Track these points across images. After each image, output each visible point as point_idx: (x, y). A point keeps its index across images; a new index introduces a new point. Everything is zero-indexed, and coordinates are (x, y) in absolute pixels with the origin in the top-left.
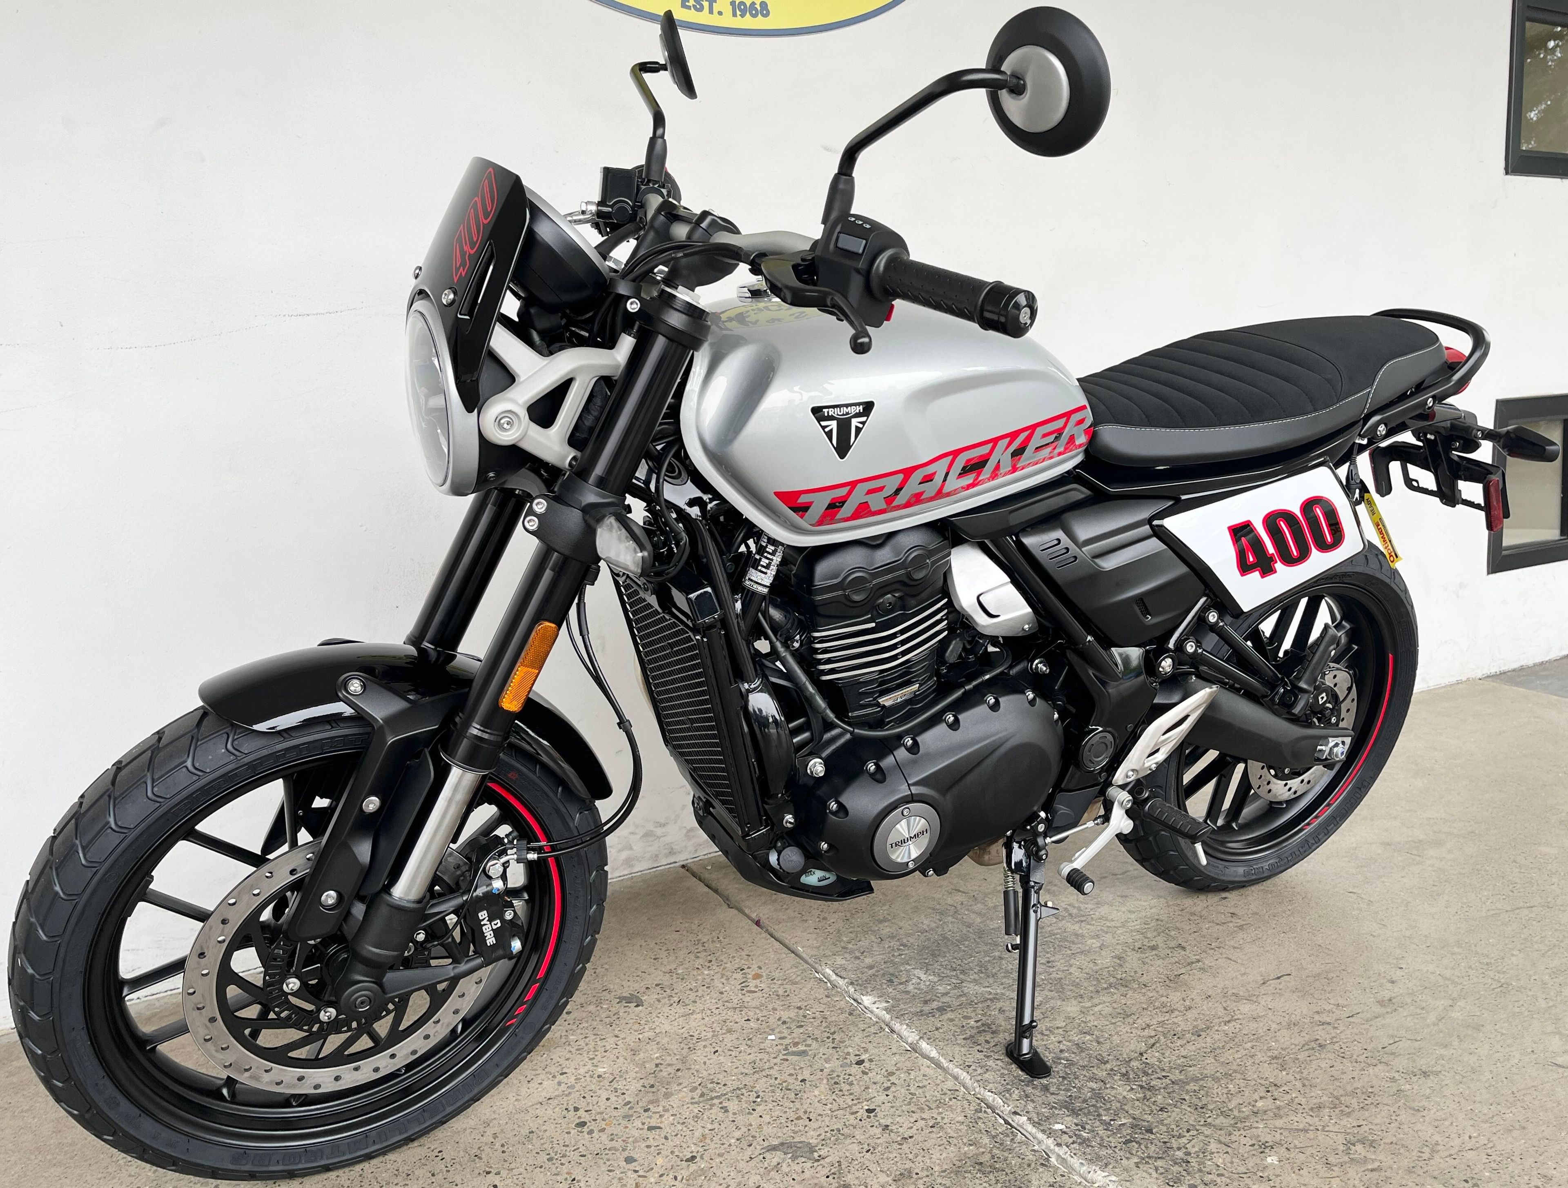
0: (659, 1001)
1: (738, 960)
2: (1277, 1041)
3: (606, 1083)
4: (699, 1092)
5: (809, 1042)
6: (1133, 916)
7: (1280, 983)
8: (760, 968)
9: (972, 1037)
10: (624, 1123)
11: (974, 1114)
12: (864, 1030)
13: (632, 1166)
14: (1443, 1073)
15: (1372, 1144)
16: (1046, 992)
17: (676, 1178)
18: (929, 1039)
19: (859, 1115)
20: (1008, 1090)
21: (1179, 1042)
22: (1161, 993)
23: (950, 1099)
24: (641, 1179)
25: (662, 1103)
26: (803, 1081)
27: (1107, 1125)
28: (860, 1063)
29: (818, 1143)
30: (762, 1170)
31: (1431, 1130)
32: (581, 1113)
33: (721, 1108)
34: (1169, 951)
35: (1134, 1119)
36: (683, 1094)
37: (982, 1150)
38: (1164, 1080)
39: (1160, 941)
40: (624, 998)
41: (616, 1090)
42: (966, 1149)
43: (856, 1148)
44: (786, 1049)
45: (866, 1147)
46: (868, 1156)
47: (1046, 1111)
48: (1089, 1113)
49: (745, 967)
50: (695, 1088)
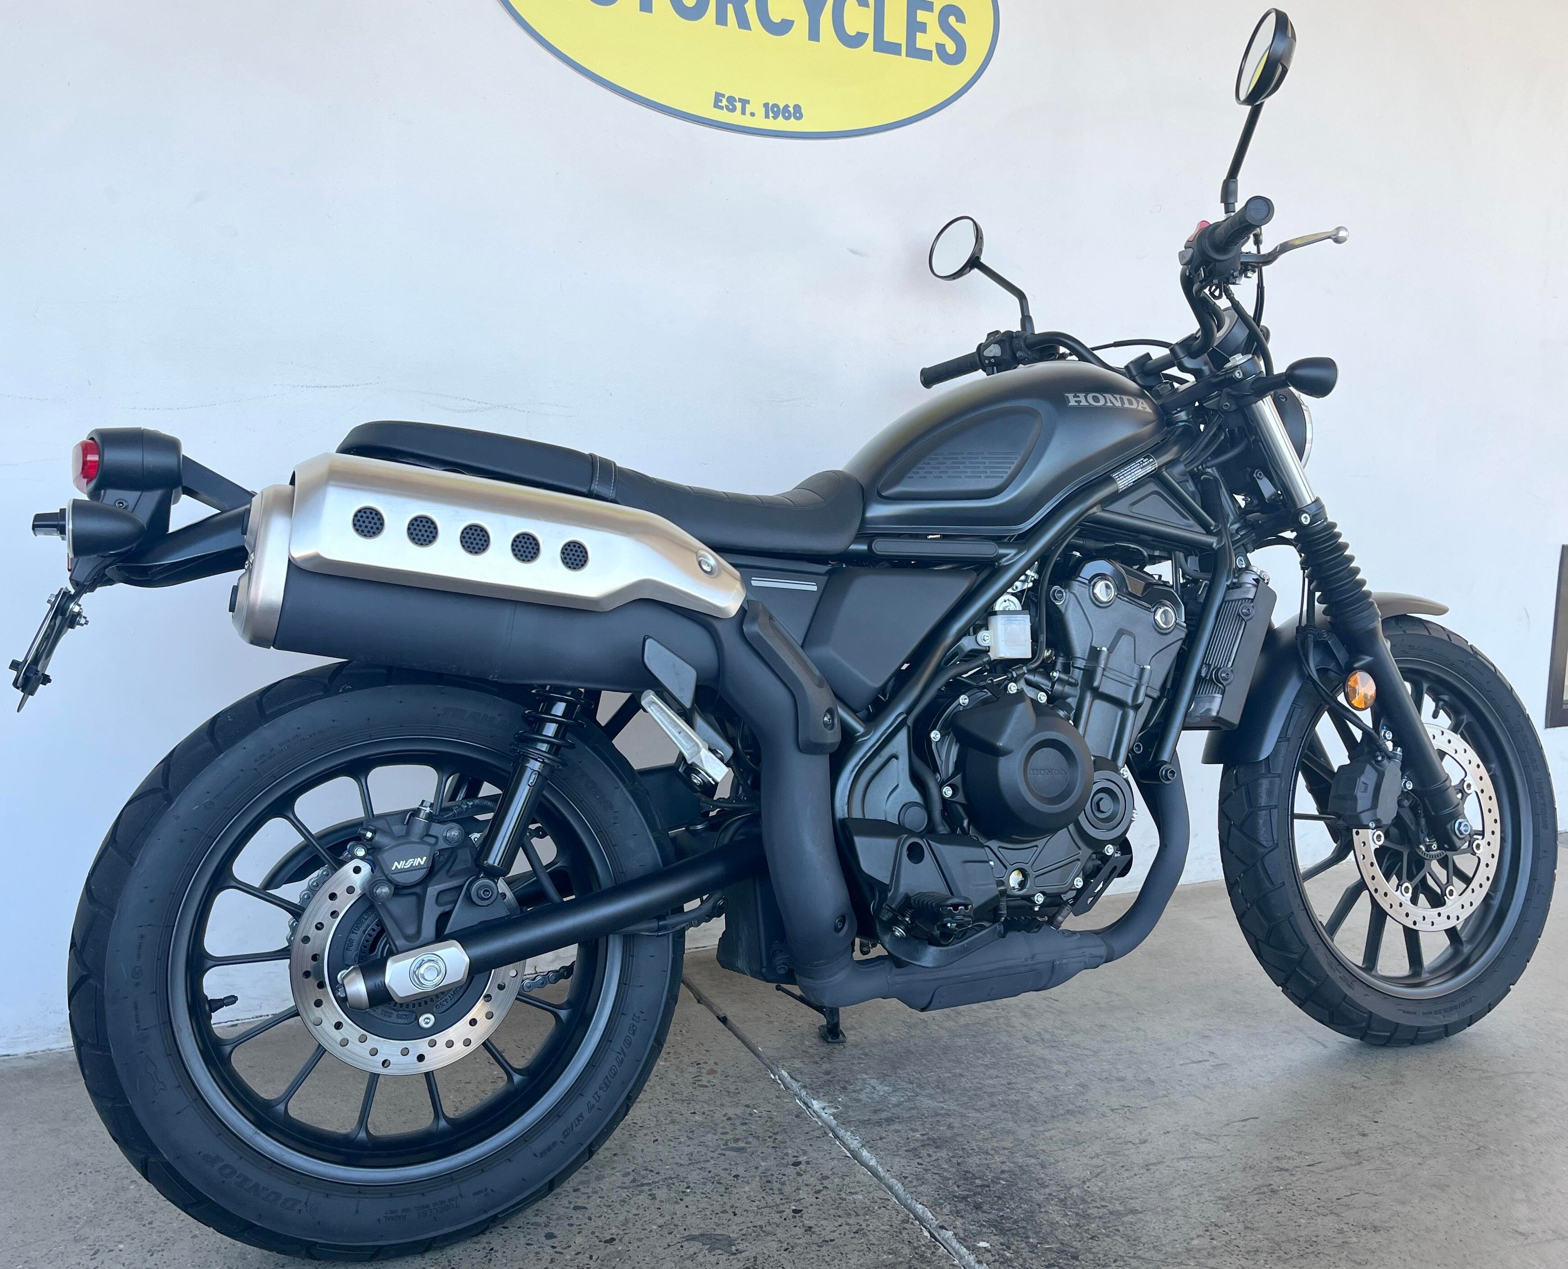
1: (696, 1054)
2: (1228, 1182)
4: (631, 1177)
5: (750, 1139)
6: (1107, 1046)
7: (1244, 1126)
8: (716, 1064)
9: (915, 1149)
11: (899, 1224)
12: (807, 1133)
13: (550, 1242)
14: (1396, 1229)
16: (1000, 1112)
17: (589, 1258)
18: (870, 1147)
19: (784, 1215)
20: (941, 1205)
21: (1126, 1174)
22: (1117, 1125)
23: (880, 1208)
24: (554, 1256)
25: (592, 1185)
26: (736, 1176)
27: (1033, 1248)
28: (797, 1164)
29: (738, 1238)
30: (677, 1258)
33: (650, 1195)
34: (1135, 1084)
35: (1062, 1244)
36: (614, 1178)
37: (900, 1259)
38: (1102, 1210)
39: (1129, 1074)
42: (885, 1257)
43: (775, 1245)
44: (726, 1144)
45: (785, 1245)
46: (785, 1254)
47: (974, 1228)
48: (1017, 1234)
49: (702, 1061)
50: (628, 1174)
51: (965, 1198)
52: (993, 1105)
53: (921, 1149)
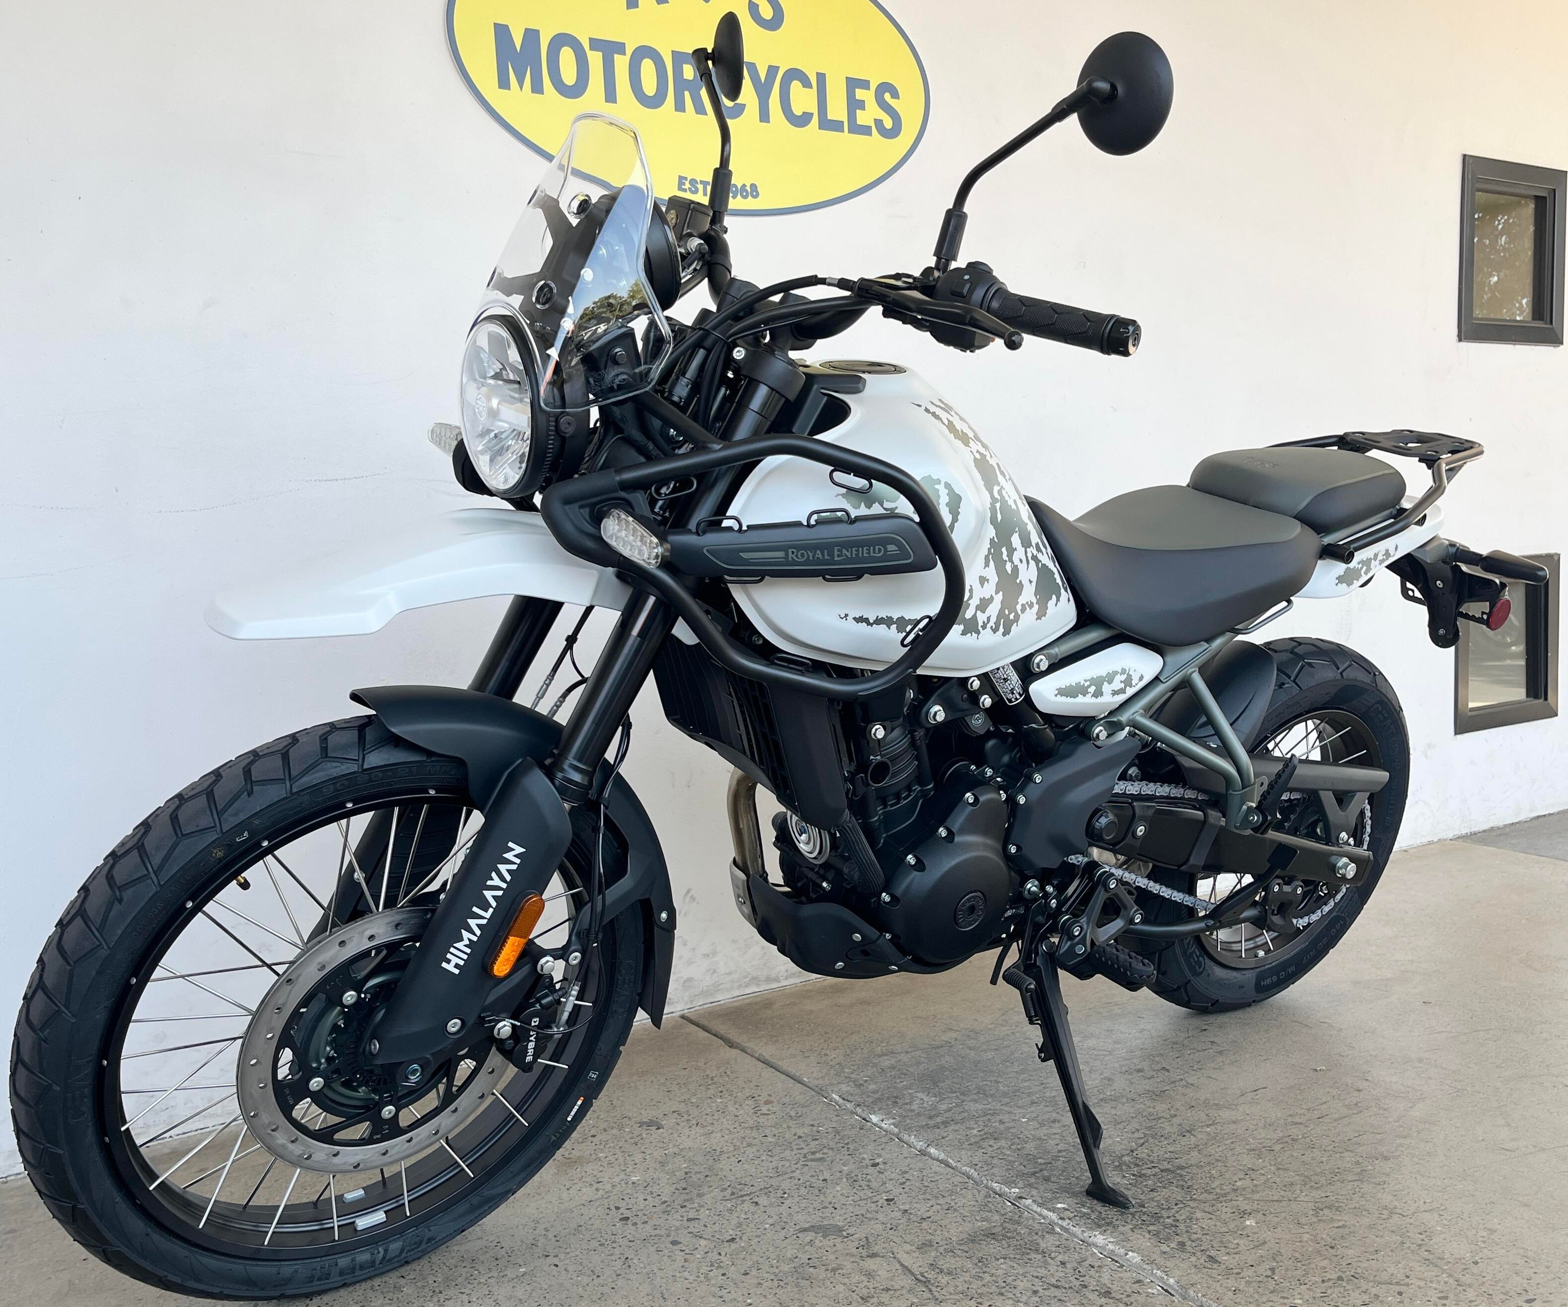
0: (678, 1124)
1: (747, 1090)
2: (1254, 1138)
3: (641, 1188)
4: (729, 1191)
5: (825, 1151)
6: (1119, 1046)
7: (1256, 1095)
8: (770, 1095)
9: (977, 1143)
10: (665, 1216)
11: (983, 1200)
12: (875, 1141)
13: (678, 1248)
14: (1402, 1157)
15: (1337, 1209)
16: (1042, 1107)
17: (720, 1254)
18: (936, 1146)
19: (879, 1204)
20: (1013, 1182)
21: (1166, 1142)
22: (1147, 1105)
23: (961, 1190)
24: (688, 1256)
25: (697, 1200)
26: (825, 1180)
28: (875, 1165)
29: (845, 1226)
30: (797, 1246)
31: (1390, 1197)
32: (623, 1211)
33: (752, 1203)
34: (1154, 1073)
36: (715, 1194)
37: (993, 1224)
38: (1153, 1170)
39: (1145, 1065)
40: (644, 1123)
41: (651, 1194)
42: (979, 1224)
43: (880, 1228)
44: (805, 1157)
45: (889, 1227)
46: (892, 1232)
47: (1049, 1195)
49: (756, 1095)
50: (725, 1189)
51: (1034, 1174)
52: (1033, 1103)
53: (982, 1143)
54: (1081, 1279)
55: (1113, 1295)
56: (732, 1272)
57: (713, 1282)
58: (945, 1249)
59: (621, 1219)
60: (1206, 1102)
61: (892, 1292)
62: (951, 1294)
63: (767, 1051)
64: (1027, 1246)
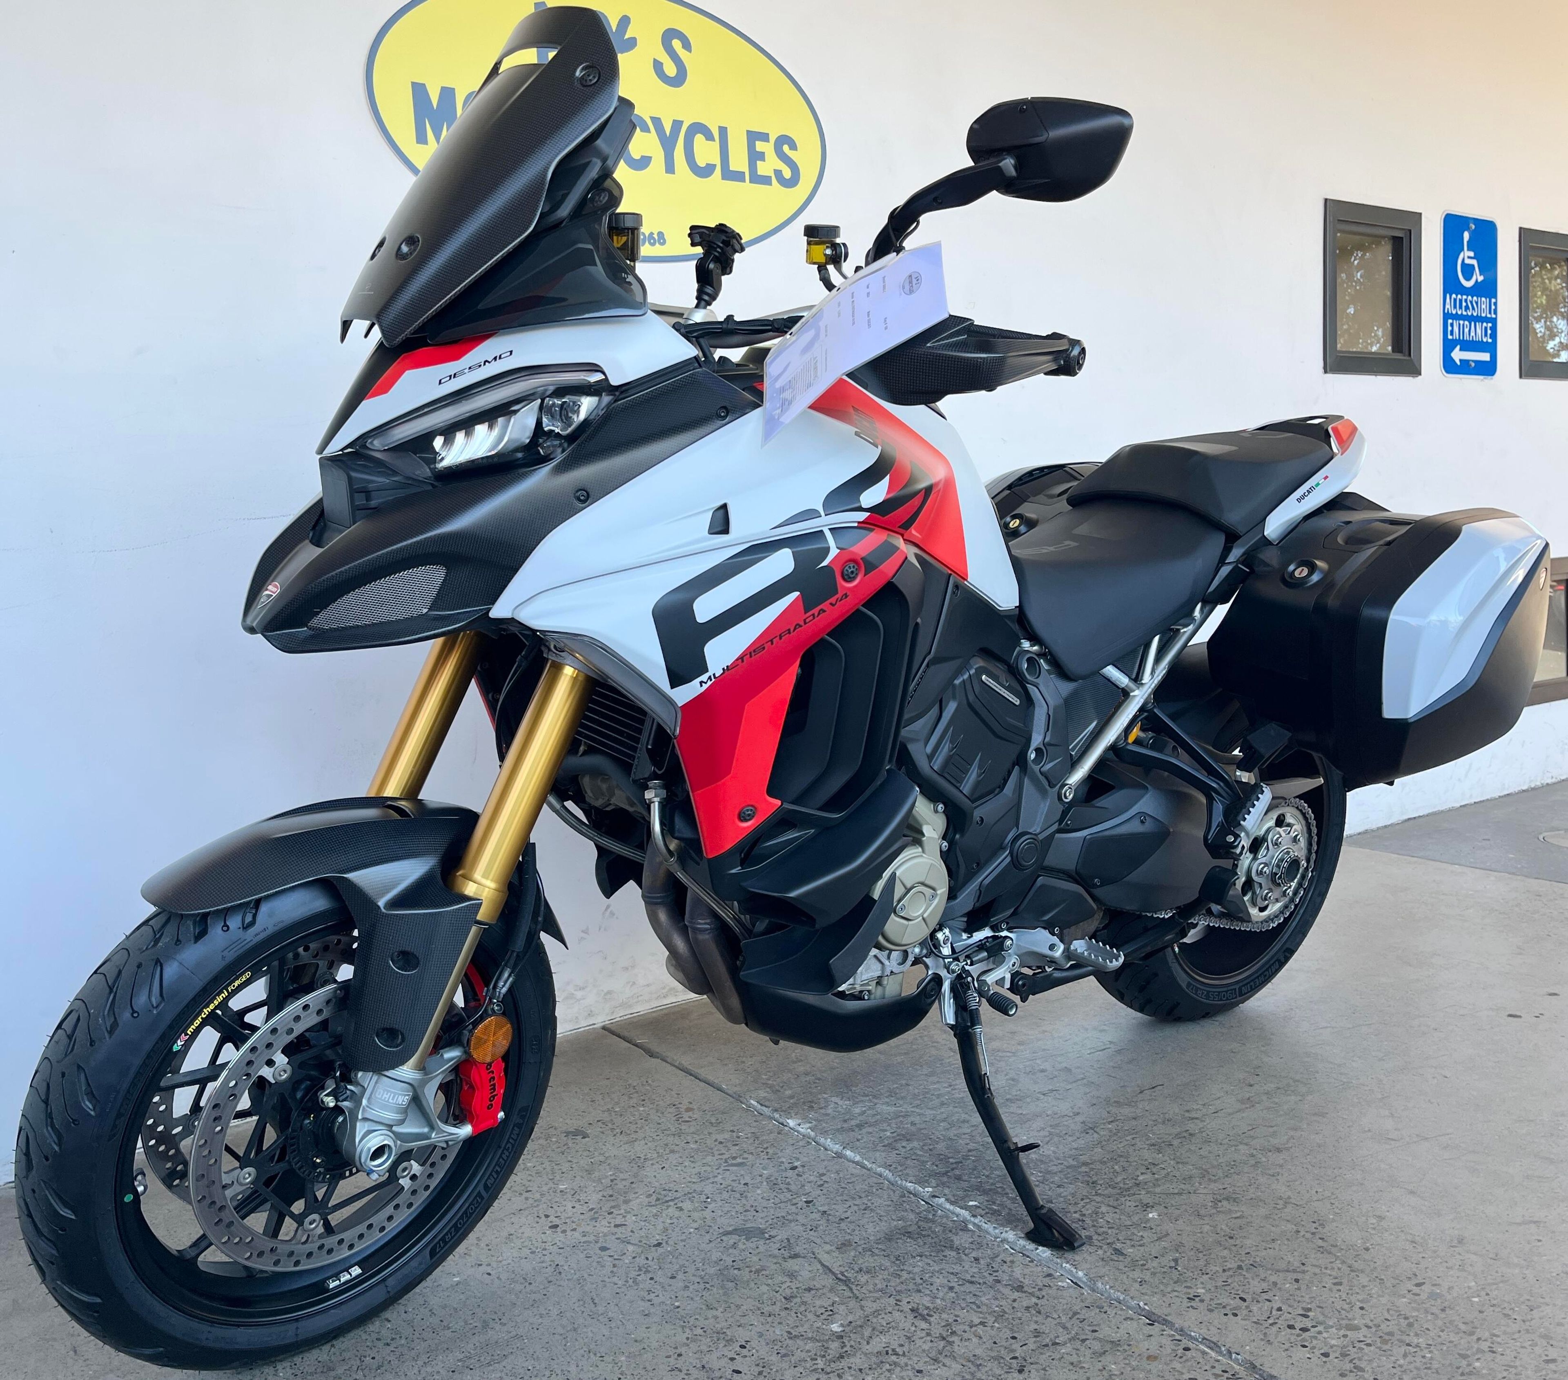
0: (603, 1133)
1: (669, 1098)
2: (1154, 1134)
3: (569, 1196)
4: (654, 1197)
5: (746, 1155)
6: (1022, 1047)
7: (1154, 1092)
8: (691, 1103)
9: (889, 1144)
10: (592, 1224)
11: (898, 1199)
12: (793, 1145)
13: (606, 1254)
14: (1294, 1149)
15: (1235, 1200)
16: (951, 1108)
17: (647, 1259)
18: (851, 1148)
19: (799, 1206)
20: (927, 1181)
21: (1070, 1139)
22: (1052, 1104)
23: (877, 1190)
24: (616, 1262)
25: (623, 1207)
26: (746, 1184)
28: (794, 1168)
29: (767, 1228)
30: (721, 1249)
31: (1284, 1188)
32: (552, 1218)
33: (677, 1208)
34: (1056, 1073)
36: (641, 1200)
37: (909, 1223)
38: (1060, 1166)
39: (1047, 1066)
40: (570, 1132)
41: (579, 1201)
42: (895, 1223)
43: (800, 1229)
44: (726, 1162)
45: (809, 1228)
46: (812, 1233)
47: (961, 1193)
48: (997, 1193)
49: (677, 1103)
50: (650, 1195)
51: (946, 1173)
52: (943, 1104)
53: (894, 1144)
54: (995, 1274)
55: (1026, 1289)
56: (660, 1277)
57: (641, 1286)
58: (863, 1249)
59: (550, 1227)
60: (1107, 1101)
61: (813, 1292)
62: (870, 1292)
63: (686, 1061)
64: (942, 1243)
